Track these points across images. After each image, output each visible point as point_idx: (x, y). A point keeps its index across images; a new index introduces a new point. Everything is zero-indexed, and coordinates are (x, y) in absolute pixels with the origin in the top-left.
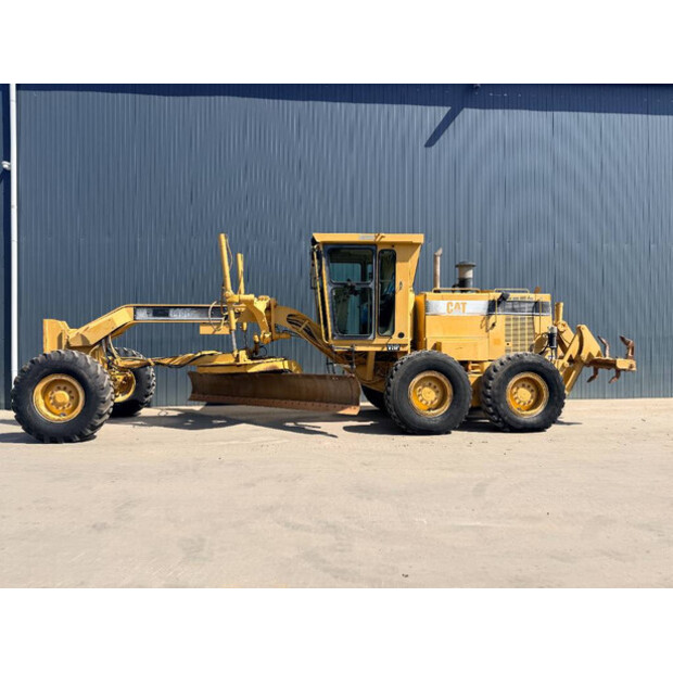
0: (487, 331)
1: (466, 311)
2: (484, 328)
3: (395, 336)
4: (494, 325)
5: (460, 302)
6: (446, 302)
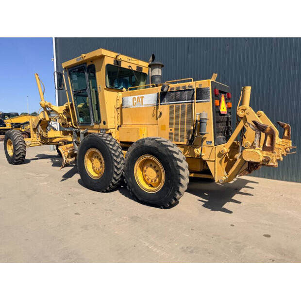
0: (157, 119)
1: (144, 104)
2: (155, 116)
3: (102, 124)
4: (161, 114)
5: (140, 96)
6: (132, 97)
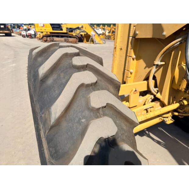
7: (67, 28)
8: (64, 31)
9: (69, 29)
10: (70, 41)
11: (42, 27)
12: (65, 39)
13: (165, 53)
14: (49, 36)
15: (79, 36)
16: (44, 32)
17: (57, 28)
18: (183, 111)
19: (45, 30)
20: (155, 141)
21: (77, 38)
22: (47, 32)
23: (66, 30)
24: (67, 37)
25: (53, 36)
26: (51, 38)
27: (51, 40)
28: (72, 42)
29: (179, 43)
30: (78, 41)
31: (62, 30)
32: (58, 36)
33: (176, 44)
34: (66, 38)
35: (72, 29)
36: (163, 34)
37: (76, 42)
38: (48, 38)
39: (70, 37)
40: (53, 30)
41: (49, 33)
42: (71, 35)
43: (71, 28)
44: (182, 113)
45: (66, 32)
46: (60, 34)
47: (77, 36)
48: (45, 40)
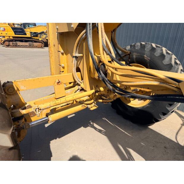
7: (31, 33)
8: (28, 35)
9: (33, 34)
10: (35, 45)
11: (3, 31)
12: (29, 44)
13: (79, 45)
14: (12, 41)
15: (45, 41)
16: (5, 37)
17: (20, 32)
18: (108, 98)
19: (6, 34)
20: (97, 130)
21: (42, 43)
22: (9, 37)
23: (30, 35)
24: (32, 41)
25: (16, 41)
26: (14, 42)
27: (14, 44)
28: (38, 47)
29: (85, 34)
30: (43, 45)
31: (25, 34)
32: (22, 41)
33: (83, 36)
34: (31, 43)
35: (37, 34)
36: (71, 27)
37: (42, 46)
38: (11, 43)
39: (35, 42)
40: (15, 34)
41: (11, 38)
42: (36, 39)
43: (35, 33)
44: (106, 100)
45: (30, 36)
46: (23, 39)
47: (43, 40)
48: (7, 44)
